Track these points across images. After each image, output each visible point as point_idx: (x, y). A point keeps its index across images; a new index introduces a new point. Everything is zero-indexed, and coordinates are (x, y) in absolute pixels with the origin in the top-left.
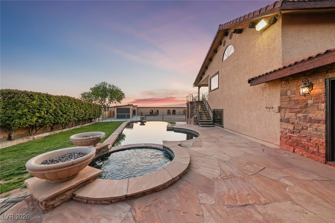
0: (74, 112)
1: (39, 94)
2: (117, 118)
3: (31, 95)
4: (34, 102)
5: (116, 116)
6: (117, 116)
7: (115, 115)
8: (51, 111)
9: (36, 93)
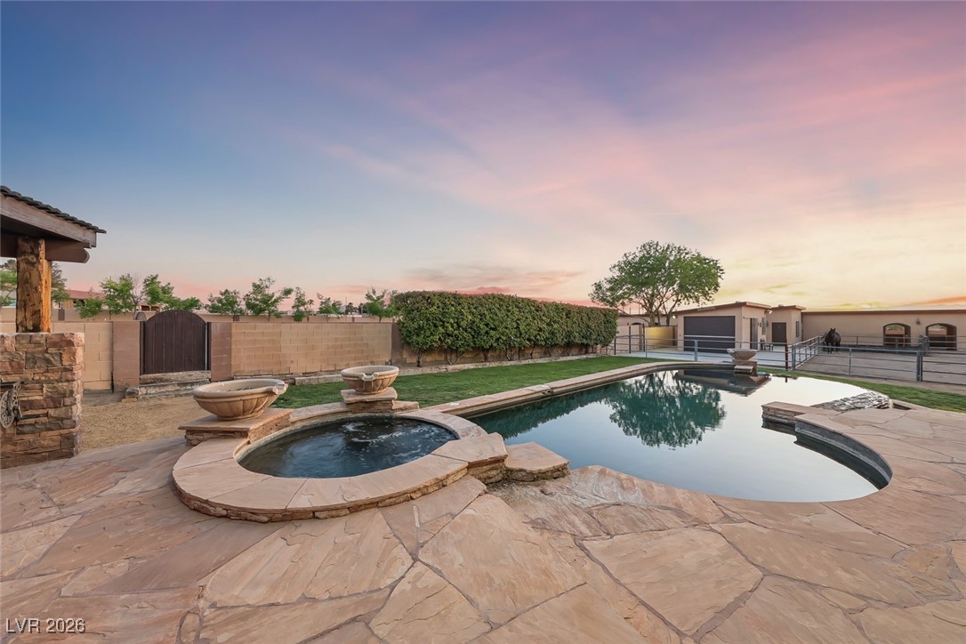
0: (517, 328)
1: (441, 294)
2: (685, 350)
3: (429, 298)
4: (432, 309)
5: (681, 343)
6: (686, 343)
7: (679, 338)
8: (463, 324)
9: (434, 294)
